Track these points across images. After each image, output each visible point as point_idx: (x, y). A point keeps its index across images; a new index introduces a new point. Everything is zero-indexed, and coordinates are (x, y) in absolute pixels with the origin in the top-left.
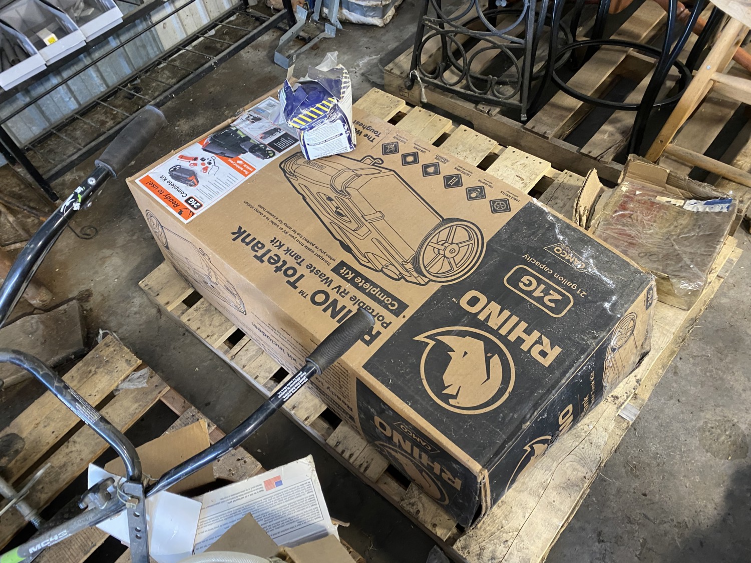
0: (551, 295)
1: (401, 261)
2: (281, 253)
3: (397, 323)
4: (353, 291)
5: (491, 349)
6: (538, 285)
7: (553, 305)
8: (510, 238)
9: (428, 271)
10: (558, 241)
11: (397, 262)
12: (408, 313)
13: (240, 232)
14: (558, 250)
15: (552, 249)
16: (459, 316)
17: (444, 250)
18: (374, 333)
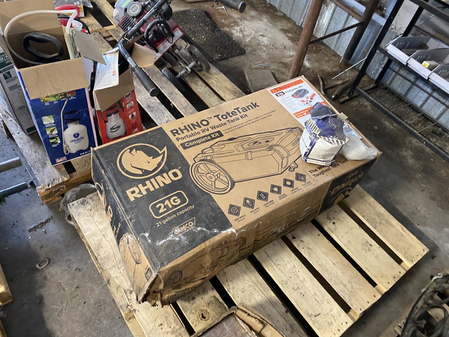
0: (164, 208)
1: (214, 156)
2: (237, 116)
3: (177, 144)
4: (202, 134)
5: (146, 172)
6: (172, 205)
7: (157, 206)
8: (209, 205)
9: (202, 163)
10: (197, 226)
11: (214, 155)
12: (181, 149)
13: (255, 105)
14: (191, 224)
15: (193, 221)
16: (169, 166)
17: (213, 175)
18: (176, 134)
